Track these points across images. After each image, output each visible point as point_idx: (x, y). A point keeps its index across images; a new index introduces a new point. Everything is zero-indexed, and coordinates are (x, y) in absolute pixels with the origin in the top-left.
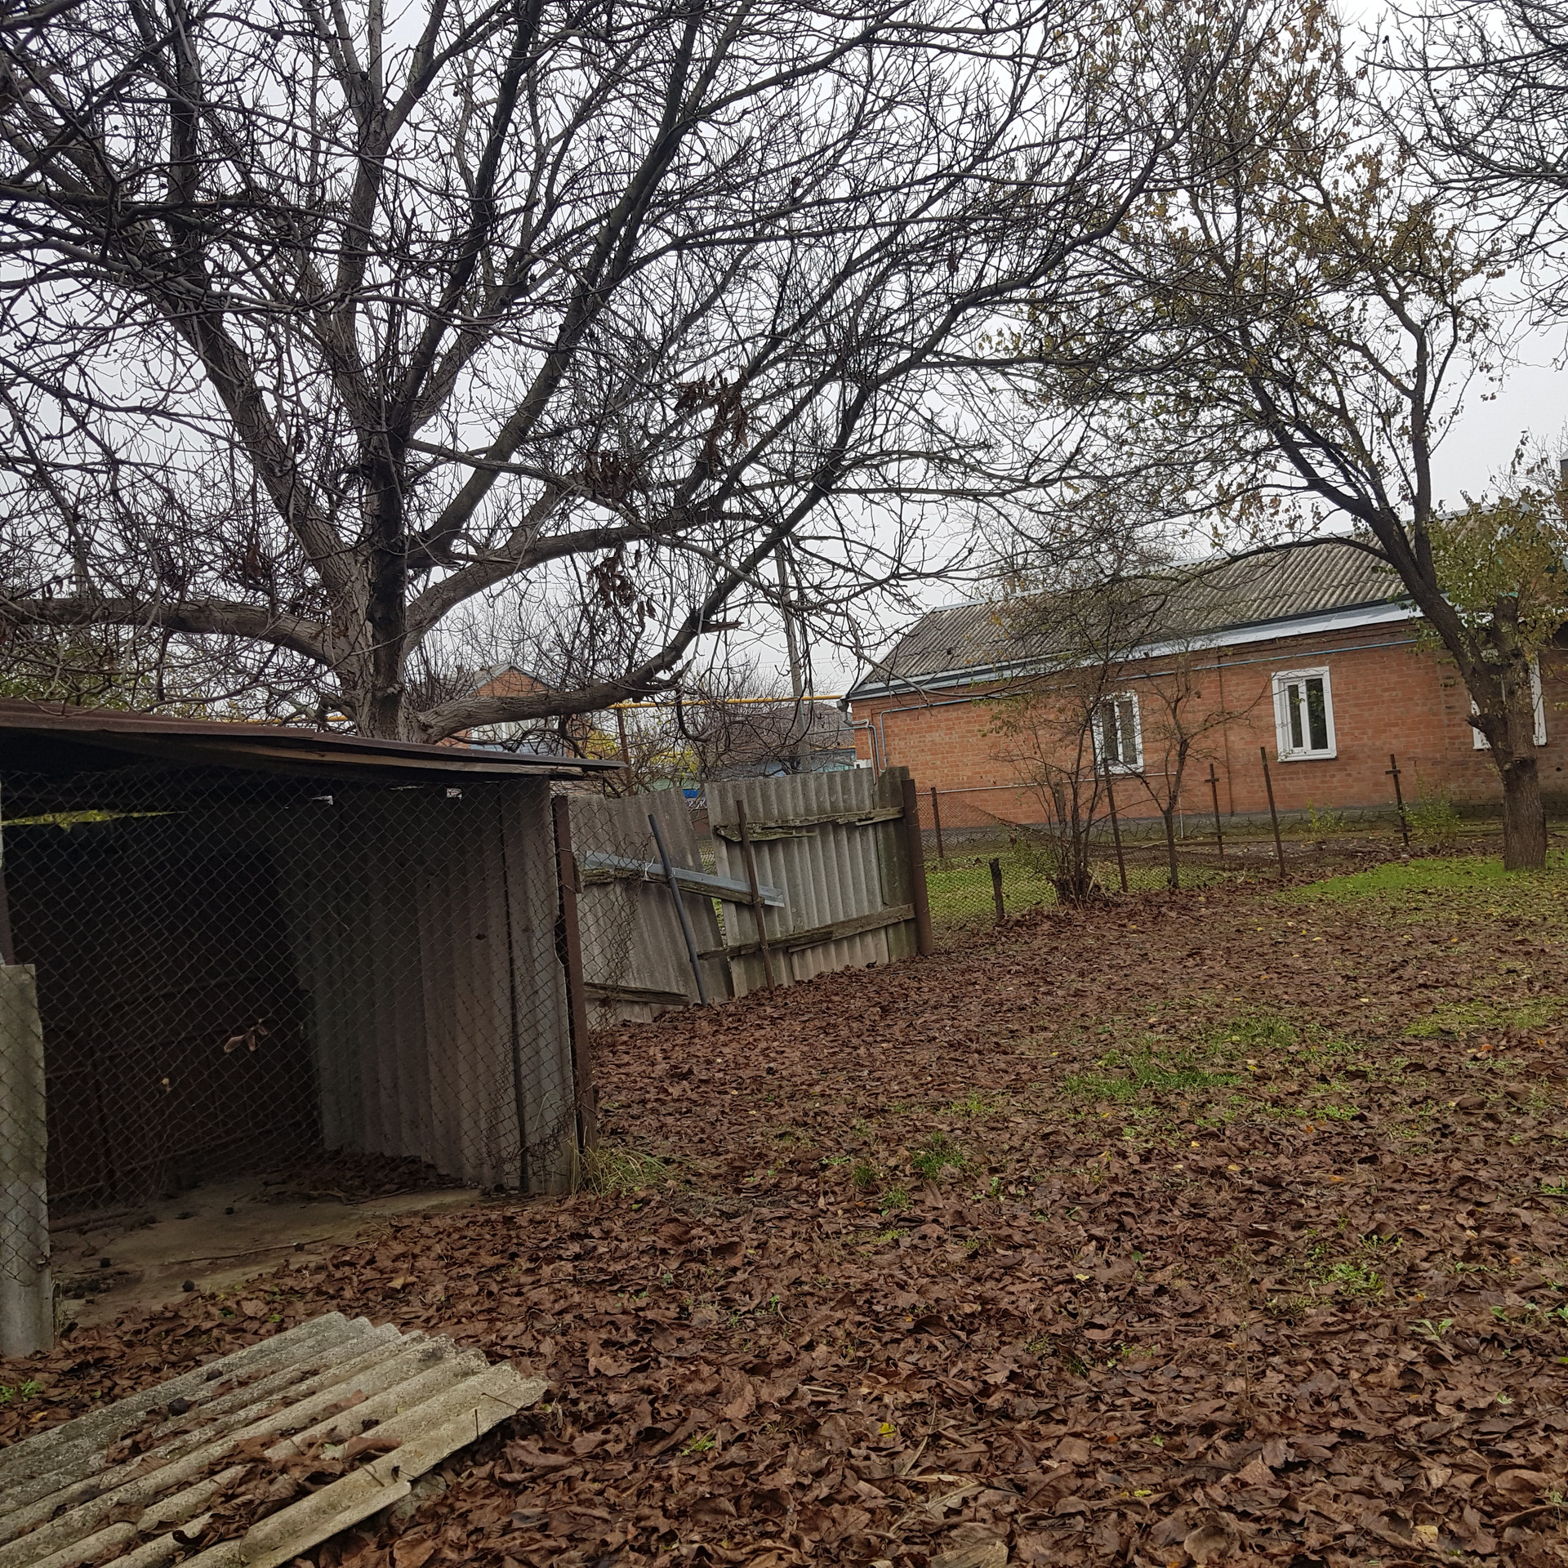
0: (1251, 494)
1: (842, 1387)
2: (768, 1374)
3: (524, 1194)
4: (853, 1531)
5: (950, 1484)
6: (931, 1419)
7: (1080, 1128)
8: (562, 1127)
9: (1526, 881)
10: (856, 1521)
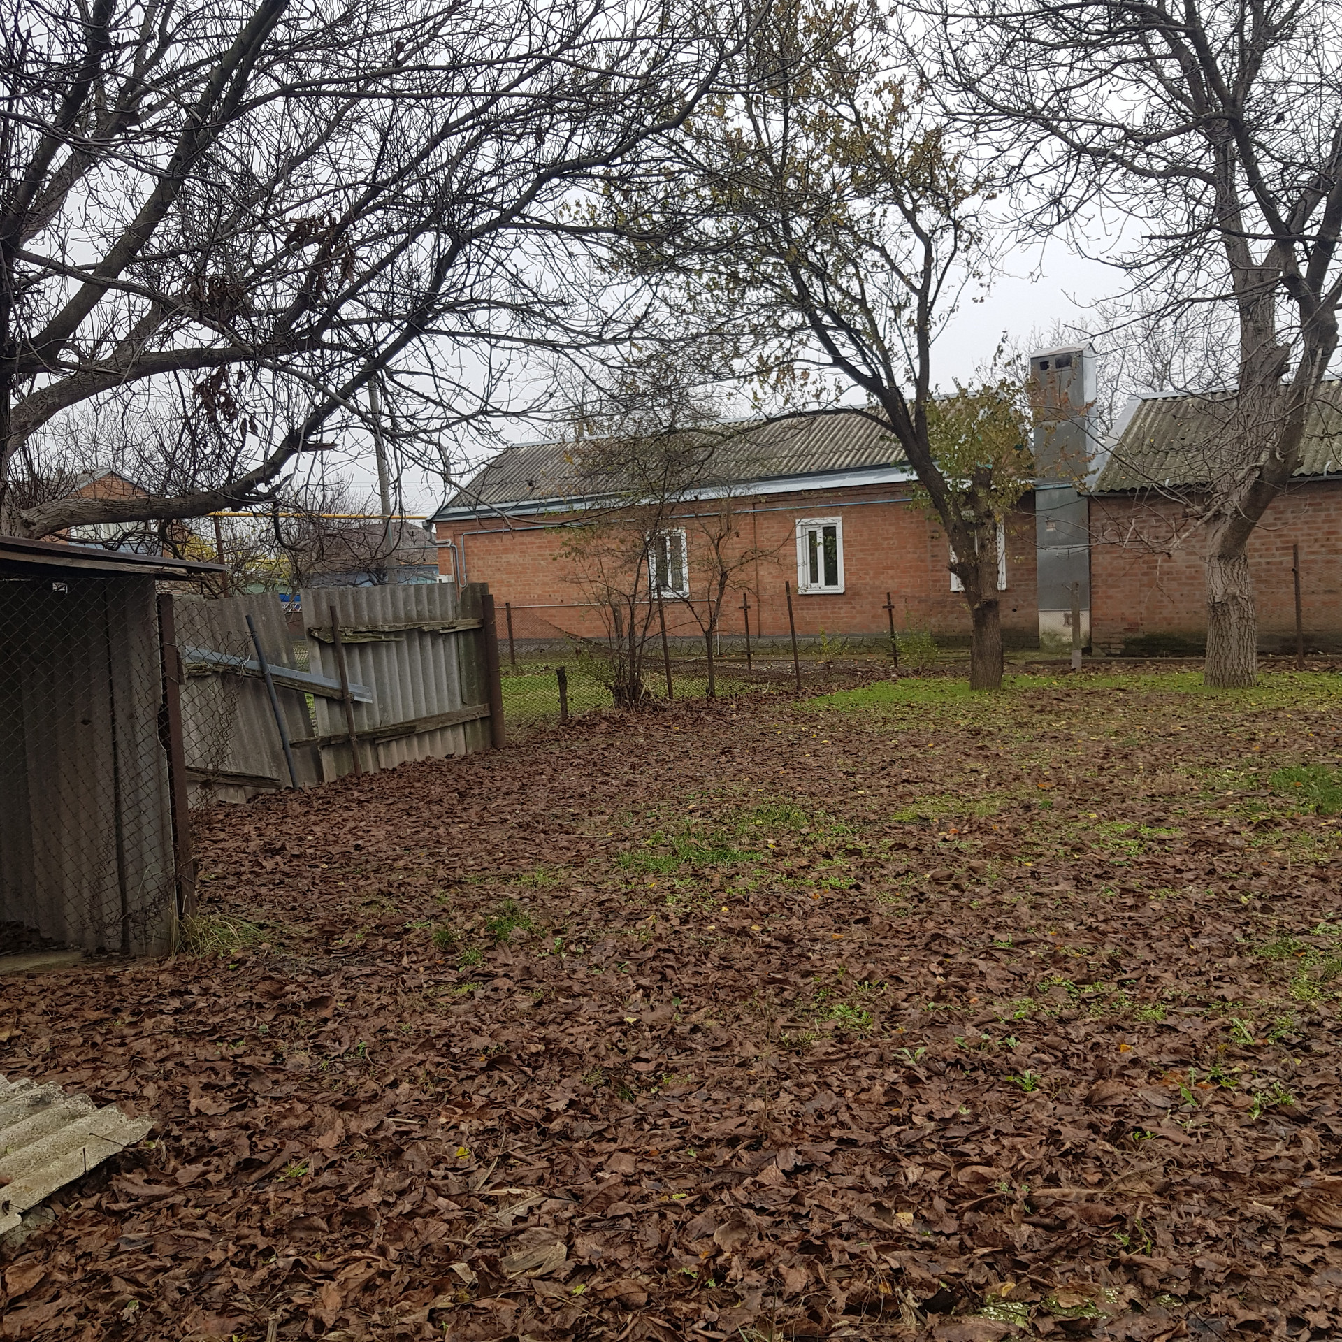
0: (786, 366)
1: (424, 1118)
2: (356, 1110)
3: (126, 955)
4: (432, 1240)
5: (518, 1196)
6: (501, 1142)
7: (630, 896)
8: (163, 896)
9: (986, 699)
10: (436, 1231)
